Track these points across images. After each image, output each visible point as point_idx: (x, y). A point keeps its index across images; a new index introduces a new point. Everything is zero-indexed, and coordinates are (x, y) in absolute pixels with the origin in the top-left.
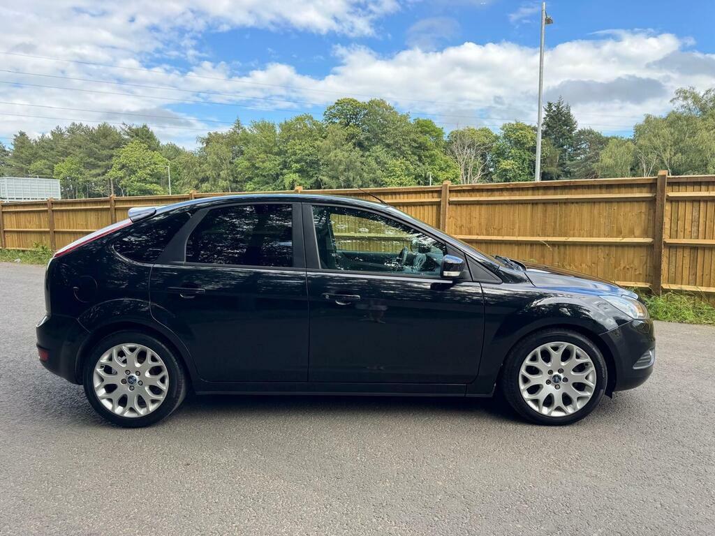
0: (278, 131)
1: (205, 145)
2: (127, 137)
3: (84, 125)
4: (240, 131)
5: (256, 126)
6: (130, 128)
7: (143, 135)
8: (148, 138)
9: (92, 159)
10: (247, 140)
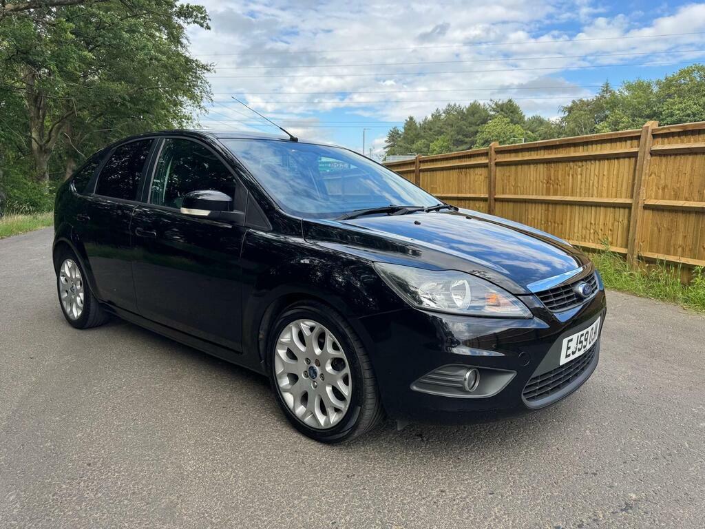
0: (655, 89)
1: (567, 114)
2: (492, 113)
3: (457, 105)
4: (608, 96)
5: (629, 88)
6: (496, 104)
7: (509, 111)
8: (512, 112)
9: (460, 136)
10: (614, 104)
